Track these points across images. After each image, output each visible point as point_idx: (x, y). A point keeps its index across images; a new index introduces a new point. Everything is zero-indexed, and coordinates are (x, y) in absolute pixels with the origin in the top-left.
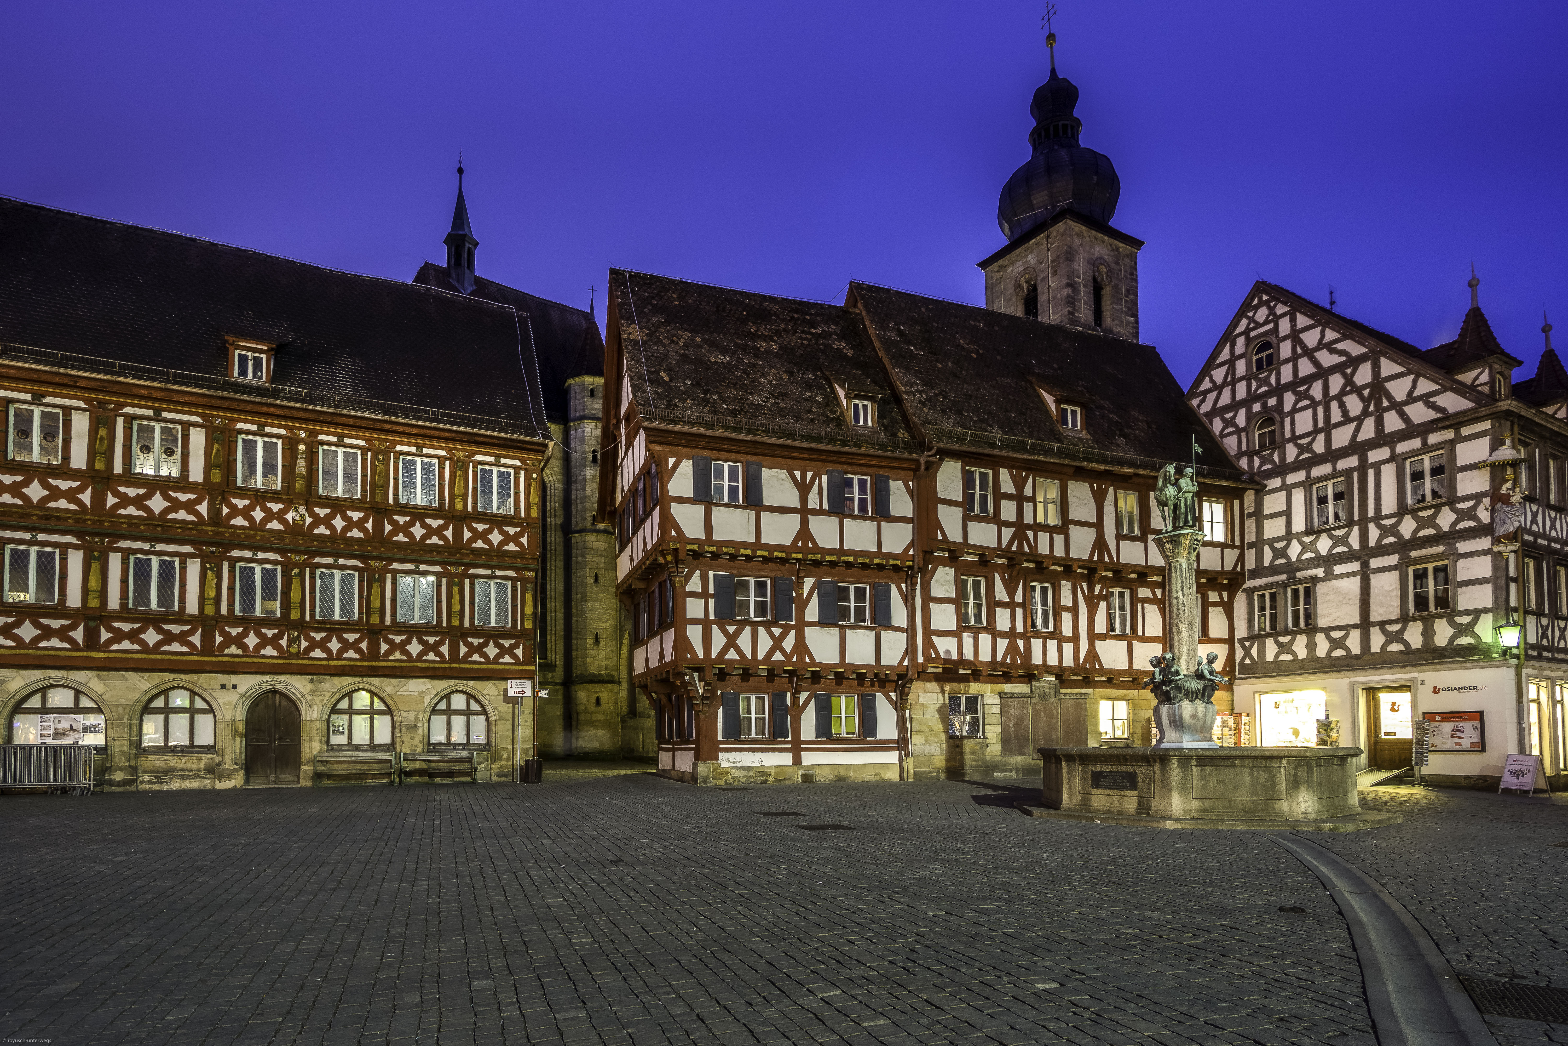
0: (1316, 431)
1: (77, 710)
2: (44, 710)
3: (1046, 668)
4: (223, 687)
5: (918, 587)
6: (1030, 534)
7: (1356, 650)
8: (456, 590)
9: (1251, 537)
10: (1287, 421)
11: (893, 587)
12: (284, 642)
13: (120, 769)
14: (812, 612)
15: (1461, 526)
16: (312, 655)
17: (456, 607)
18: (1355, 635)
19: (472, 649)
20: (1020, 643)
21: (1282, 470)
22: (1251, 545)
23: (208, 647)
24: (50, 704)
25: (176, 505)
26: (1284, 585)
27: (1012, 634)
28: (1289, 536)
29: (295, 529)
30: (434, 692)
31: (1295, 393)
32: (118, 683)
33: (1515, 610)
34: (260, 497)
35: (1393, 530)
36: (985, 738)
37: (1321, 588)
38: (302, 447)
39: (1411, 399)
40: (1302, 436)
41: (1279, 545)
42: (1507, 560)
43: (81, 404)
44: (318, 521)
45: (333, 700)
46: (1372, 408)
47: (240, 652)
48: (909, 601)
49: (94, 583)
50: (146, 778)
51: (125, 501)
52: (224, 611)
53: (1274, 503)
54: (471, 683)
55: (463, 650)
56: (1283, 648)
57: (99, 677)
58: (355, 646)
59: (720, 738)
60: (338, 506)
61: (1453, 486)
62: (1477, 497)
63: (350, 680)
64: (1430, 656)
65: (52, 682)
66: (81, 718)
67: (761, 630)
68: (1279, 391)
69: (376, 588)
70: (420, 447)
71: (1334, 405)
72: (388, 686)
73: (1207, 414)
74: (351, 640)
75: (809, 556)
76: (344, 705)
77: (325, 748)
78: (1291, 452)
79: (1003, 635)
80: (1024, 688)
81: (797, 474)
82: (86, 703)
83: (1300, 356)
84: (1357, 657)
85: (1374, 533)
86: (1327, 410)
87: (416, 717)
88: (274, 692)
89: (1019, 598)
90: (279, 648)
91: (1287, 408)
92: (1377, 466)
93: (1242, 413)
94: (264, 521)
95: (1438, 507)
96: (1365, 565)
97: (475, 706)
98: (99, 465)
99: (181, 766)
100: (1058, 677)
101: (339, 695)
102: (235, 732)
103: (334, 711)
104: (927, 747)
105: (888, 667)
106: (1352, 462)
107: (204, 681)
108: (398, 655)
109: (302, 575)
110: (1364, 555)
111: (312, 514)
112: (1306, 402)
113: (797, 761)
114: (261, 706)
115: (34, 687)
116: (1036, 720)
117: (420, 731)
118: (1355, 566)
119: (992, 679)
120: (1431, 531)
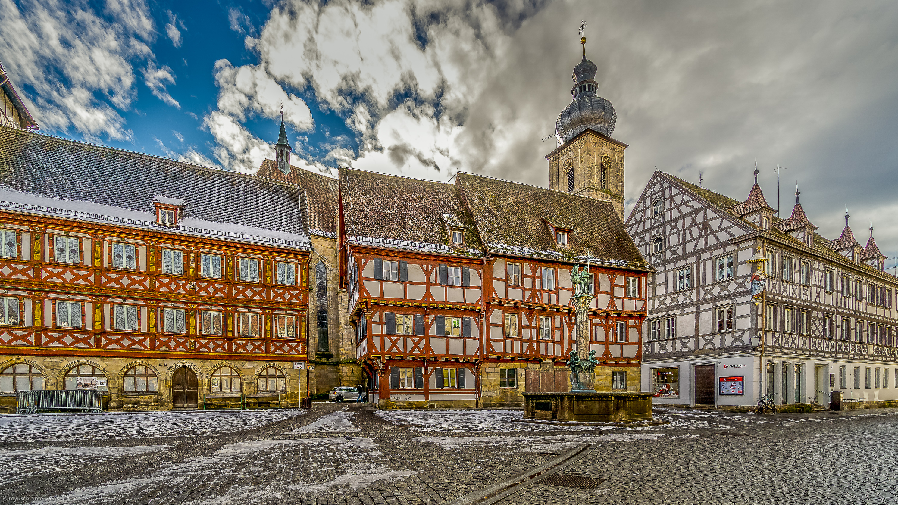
0: (679, 244)
1: (94, 375)
2: (79, 375)
3: (547, 356)
4: (160, 365)
5: (484, 319)
6: (539, 294)
7: (693, 348)
8: (268, 320)
9: (650, 295)
10: (667, 239)
11: (472, 319)
12: (187, 344)
13: (115, 401)
14: (433, 331)
15: (738, 290)
16: (201, 350)
17: (268, 328)
18: (693, 341)
19: (277, 348)
20: (534, 345)
21: (664, 263)
22: (650, 299)
23: (152, 347)
24: (81, 373)
25: (134, 282)
26: (664, 317)
27: (530, 341)
28: (666, 294)
29: (191, 293)
30: (259, 367)
31: (671, 226)
32: (111, 363)
33: (761, 330)
34: (173, 278)
35: (710, 292)
36: (518, 388)
37: (679, 319)
38: (192, 254)
39: (720, 230)
40: (673, 247)
41: (661, 299)
42: (757, 306)
43: (88, 236)
44: (201, 289)
45: (212, 371)
46: (703, 234)
47: (167, 349)
48: (479, 325)
49: (98, 318)
50: (127, 405)
51: (110, 280)
52: (159, 330)
53: (660, 278)
54: (277, 363)
55: (273, 348)
56: (662, 347)
57: (103, 360)
58: (221, 346)
59: (390, 388)
60: (211, 282)
61: (735, 272)
62: (746, 277)
63: (220, 362)
64: (724, 351)
65: (81, 363)
66: (95, 378)
67: (408, 339)
68: (663, 225)
69: (230, 319)
70: (249, 254)
71: (687, 232)
72: (238, 365)
73: (633, 236)
74: (219, 344)
75: (431, 305)
76: (217, 373)
77: (209, 392)
78: (668, 254)
79: (526, 341)
80: (537, 366)
81: (425, 267)
82: (97, 371)
83: (673, 208)
84: (693, 352)
85: (702, 293)
86: (684, 234)
87: (251, 378)
88: (185, 367)
89: (534, 323)
90: (186, 347)
91: (667, 233)
92: (704, 261)
93: (648, 234)
94: (176, 289)
95: (729, 281)
96: (698, 308)
97: (279, 374)
98: (97, 264)
99: (143, 400)
100: (554, 360)
101: (215, 369)
102: (167, 386)
103: (212, 375)
104: (489, 392)
105: (469, 356)
106: (694, 259)
107: (151, 362)
108: (241, 350)
109: (195, 314)
110: (698, 303)
111: (198, 286)
112: (676, 230)
113: (427, 398)
114: (179, 373)
115: (74, 365)
116: (543, 380)
117: (253, 385)
118: (694, 309)
119: (520, 361)
120: (726, 293)
